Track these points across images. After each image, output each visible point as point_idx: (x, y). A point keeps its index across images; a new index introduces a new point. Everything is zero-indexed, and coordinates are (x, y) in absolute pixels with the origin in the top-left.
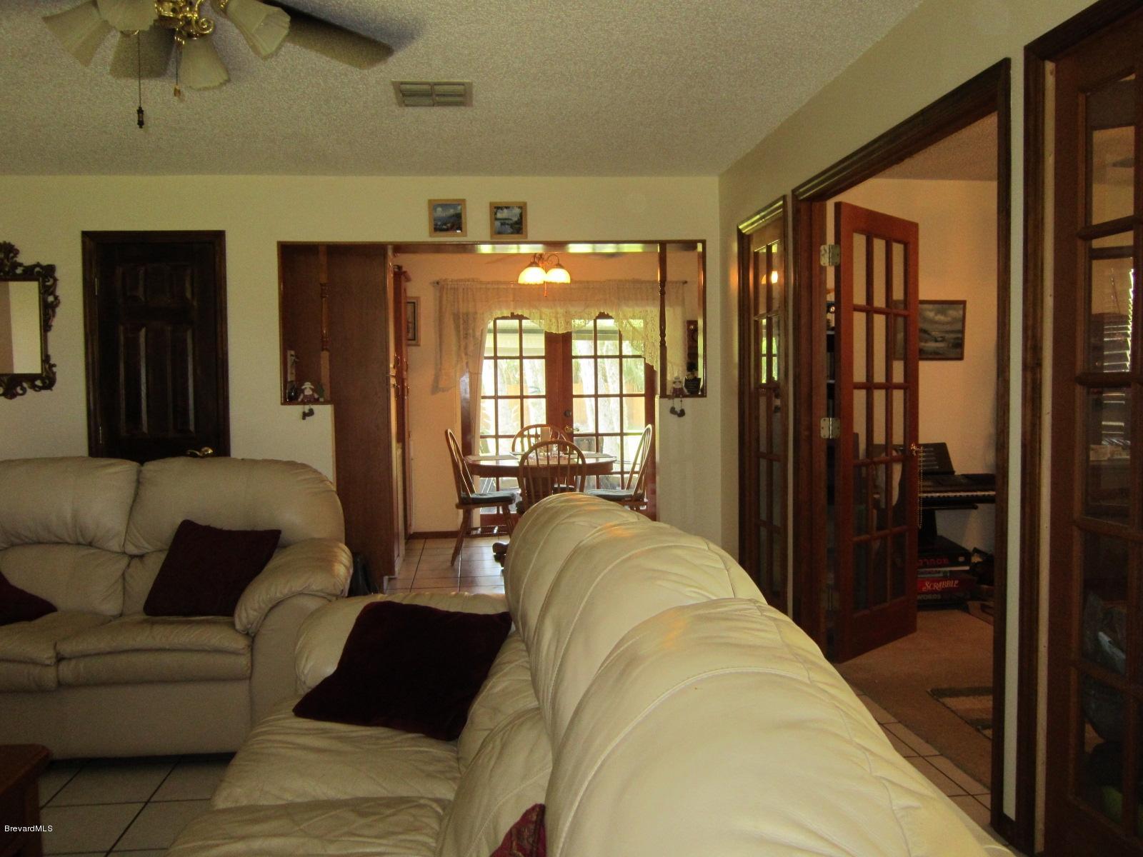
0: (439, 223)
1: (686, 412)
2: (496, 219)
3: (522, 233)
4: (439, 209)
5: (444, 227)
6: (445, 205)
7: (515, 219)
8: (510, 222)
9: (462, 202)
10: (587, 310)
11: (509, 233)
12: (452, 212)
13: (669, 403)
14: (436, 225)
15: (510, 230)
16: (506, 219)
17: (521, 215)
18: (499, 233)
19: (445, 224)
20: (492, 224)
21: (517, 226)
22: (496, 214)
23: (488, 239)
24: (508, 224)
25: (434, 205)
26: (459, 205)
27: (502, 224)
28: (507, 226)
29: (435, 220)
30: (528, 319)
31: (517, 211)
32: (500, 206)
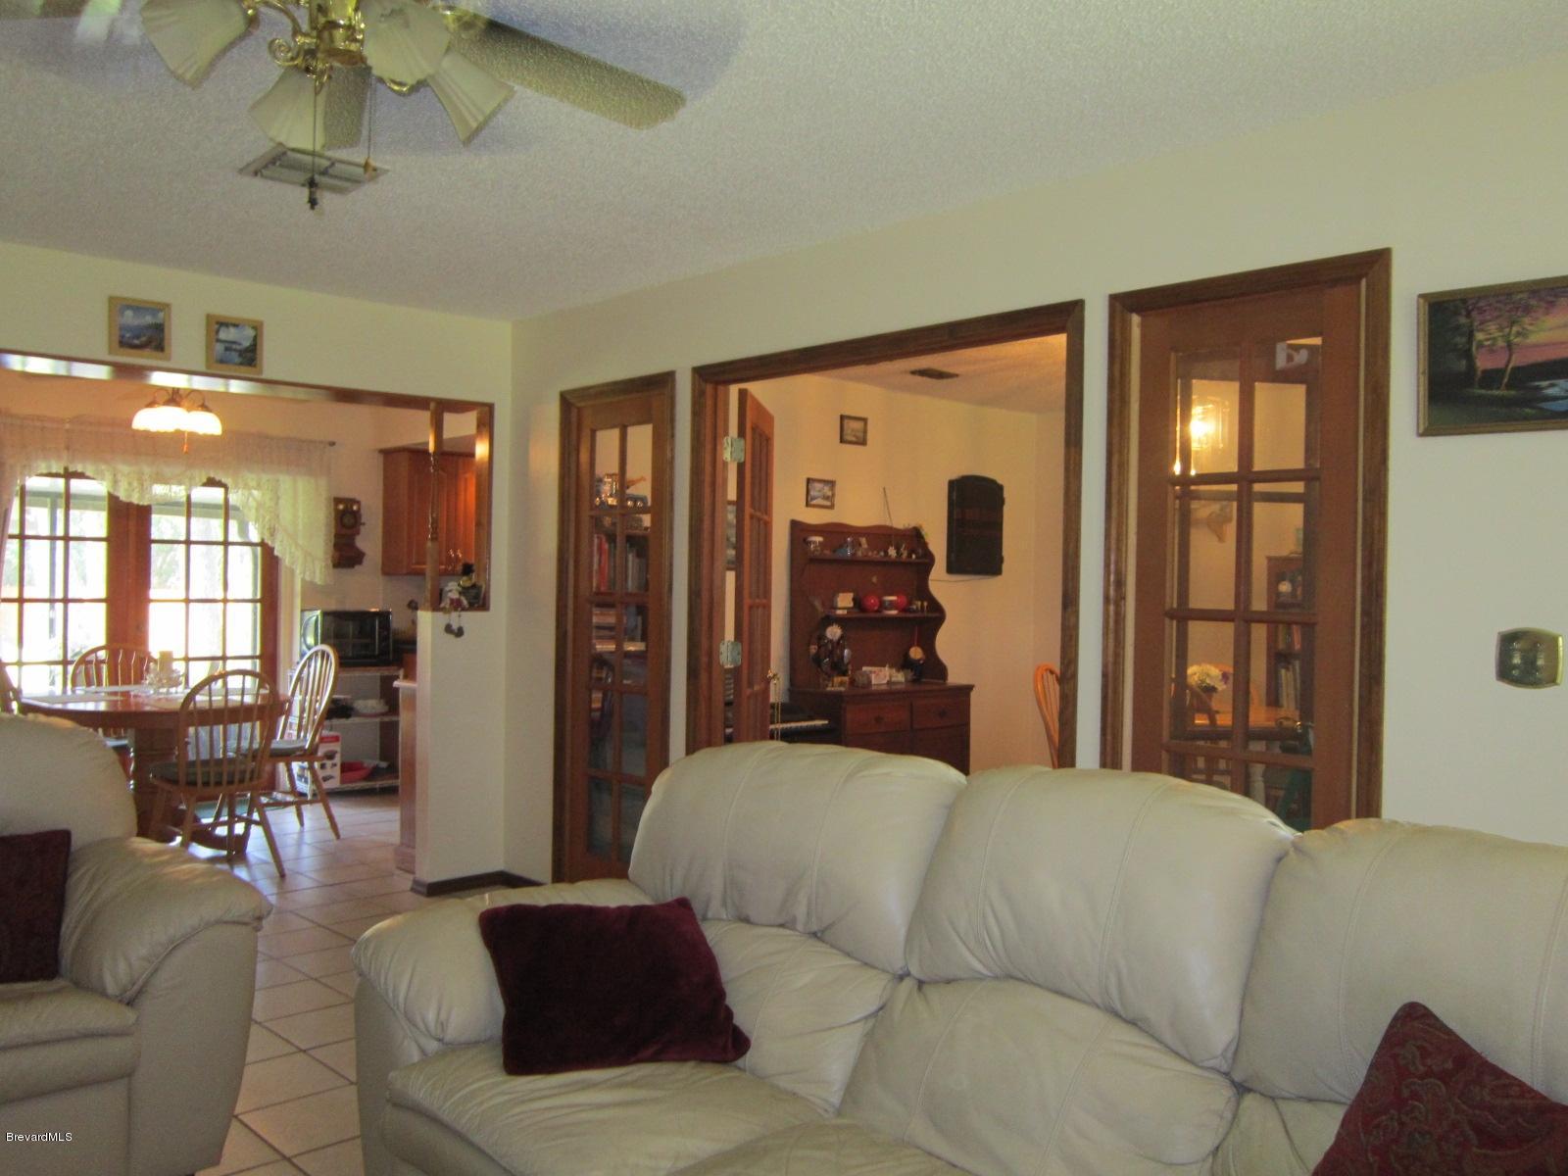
0: (128, 335)
1: (465, 629)
2: (218, 340)
3: (255, 366)
4: (129, 313)
5: (136, 342)
6: (138, 307)
7: (247, 344)
8: (238, 347)
9: (165, 307)
10: (188, 473)
11: (236, 364)
12: (149, 319)
13: (442, 619)
14: (123, 337)
15: (237, 359)
16: (234, 343)
17: (255, 338)
18: (222, 361)
19: (138, 337)
20: (209, 347)
21: (249, 355)
22: (217, 332)
23: (203, 369)
24: (235, 350)
25: (118, 305)
26: (161, 310)
27: (227, 349)
28: (233, 353)
29: (121, 329)
30: (93, 479)
31: (251, 333)
32: (226, 321)
